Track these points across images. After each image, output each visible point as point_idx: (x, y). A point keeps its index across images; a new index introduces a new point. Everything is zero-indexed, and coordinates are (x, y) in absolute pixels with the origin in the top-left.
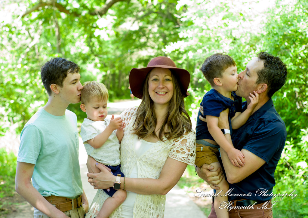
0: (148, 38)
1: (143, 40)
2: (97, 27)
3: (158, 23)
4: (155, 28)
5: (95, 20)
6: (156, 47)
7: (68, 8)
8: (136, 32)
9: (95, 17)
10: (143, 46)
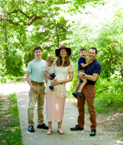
0: (49, 36)
1: (47, 37)
2: (27, 31)
3: (55, 29)
4: (53, 31)
5: (26, 28)
6: (54, 41)
7: (13, 21)
8: (43, 33)
9: (26, 26)
10: (47, 40)
